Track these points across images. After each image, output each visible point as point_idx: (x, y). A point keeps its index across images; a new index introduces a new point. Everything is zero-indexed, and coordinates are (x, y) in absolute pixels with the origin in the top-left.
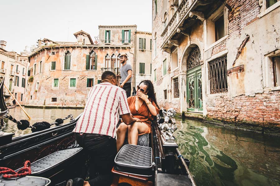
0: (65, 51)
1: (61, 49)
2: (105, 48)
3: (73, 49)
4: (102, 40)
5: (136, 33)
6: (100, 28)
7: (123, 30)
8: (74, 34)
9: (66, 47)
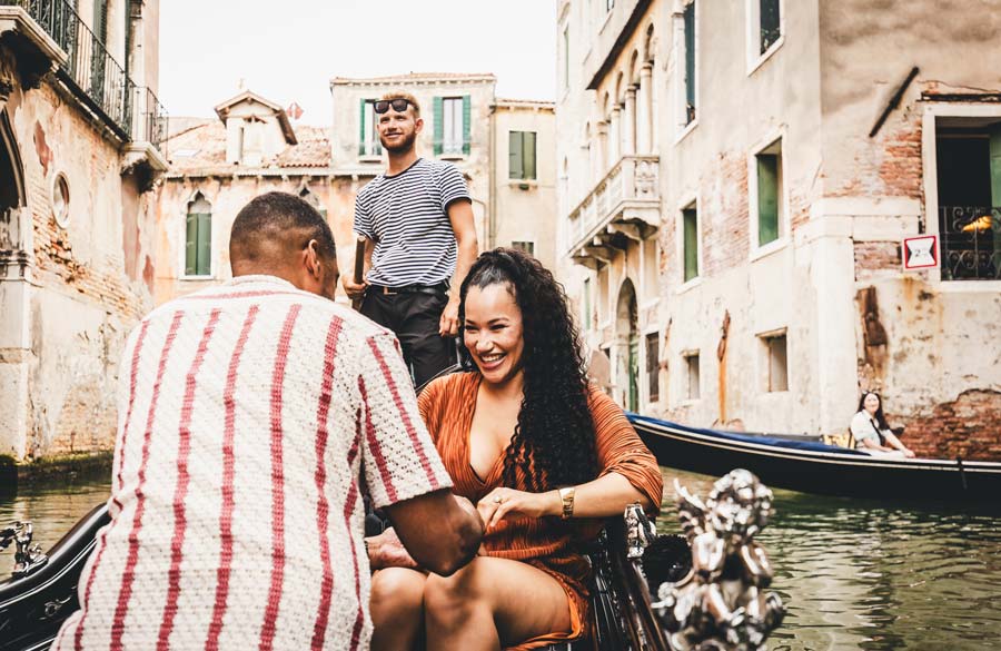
0: (188, 193)
1: (170, 183)
2: (361, 177)
3: (222, 184)
4: (346, 144)
5: (494, 109)
6: (337, 88)
7: (436, 99)
8: (216, 110)
9: (192, 179)
